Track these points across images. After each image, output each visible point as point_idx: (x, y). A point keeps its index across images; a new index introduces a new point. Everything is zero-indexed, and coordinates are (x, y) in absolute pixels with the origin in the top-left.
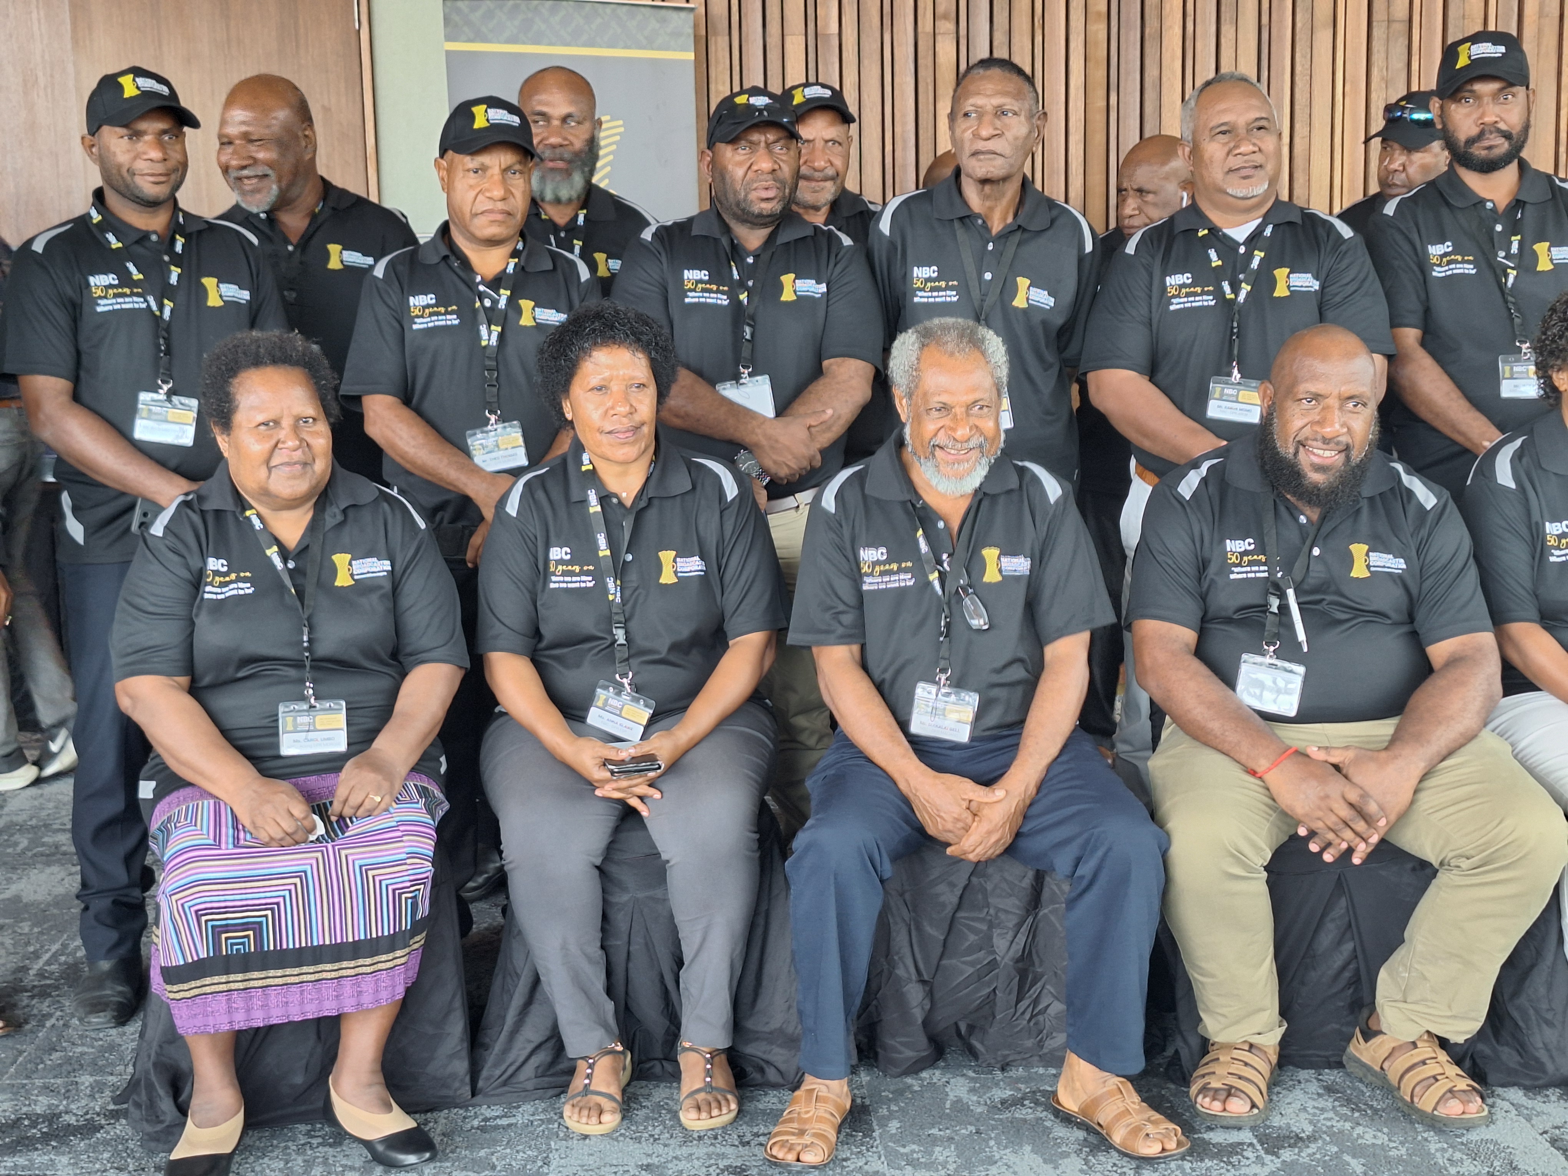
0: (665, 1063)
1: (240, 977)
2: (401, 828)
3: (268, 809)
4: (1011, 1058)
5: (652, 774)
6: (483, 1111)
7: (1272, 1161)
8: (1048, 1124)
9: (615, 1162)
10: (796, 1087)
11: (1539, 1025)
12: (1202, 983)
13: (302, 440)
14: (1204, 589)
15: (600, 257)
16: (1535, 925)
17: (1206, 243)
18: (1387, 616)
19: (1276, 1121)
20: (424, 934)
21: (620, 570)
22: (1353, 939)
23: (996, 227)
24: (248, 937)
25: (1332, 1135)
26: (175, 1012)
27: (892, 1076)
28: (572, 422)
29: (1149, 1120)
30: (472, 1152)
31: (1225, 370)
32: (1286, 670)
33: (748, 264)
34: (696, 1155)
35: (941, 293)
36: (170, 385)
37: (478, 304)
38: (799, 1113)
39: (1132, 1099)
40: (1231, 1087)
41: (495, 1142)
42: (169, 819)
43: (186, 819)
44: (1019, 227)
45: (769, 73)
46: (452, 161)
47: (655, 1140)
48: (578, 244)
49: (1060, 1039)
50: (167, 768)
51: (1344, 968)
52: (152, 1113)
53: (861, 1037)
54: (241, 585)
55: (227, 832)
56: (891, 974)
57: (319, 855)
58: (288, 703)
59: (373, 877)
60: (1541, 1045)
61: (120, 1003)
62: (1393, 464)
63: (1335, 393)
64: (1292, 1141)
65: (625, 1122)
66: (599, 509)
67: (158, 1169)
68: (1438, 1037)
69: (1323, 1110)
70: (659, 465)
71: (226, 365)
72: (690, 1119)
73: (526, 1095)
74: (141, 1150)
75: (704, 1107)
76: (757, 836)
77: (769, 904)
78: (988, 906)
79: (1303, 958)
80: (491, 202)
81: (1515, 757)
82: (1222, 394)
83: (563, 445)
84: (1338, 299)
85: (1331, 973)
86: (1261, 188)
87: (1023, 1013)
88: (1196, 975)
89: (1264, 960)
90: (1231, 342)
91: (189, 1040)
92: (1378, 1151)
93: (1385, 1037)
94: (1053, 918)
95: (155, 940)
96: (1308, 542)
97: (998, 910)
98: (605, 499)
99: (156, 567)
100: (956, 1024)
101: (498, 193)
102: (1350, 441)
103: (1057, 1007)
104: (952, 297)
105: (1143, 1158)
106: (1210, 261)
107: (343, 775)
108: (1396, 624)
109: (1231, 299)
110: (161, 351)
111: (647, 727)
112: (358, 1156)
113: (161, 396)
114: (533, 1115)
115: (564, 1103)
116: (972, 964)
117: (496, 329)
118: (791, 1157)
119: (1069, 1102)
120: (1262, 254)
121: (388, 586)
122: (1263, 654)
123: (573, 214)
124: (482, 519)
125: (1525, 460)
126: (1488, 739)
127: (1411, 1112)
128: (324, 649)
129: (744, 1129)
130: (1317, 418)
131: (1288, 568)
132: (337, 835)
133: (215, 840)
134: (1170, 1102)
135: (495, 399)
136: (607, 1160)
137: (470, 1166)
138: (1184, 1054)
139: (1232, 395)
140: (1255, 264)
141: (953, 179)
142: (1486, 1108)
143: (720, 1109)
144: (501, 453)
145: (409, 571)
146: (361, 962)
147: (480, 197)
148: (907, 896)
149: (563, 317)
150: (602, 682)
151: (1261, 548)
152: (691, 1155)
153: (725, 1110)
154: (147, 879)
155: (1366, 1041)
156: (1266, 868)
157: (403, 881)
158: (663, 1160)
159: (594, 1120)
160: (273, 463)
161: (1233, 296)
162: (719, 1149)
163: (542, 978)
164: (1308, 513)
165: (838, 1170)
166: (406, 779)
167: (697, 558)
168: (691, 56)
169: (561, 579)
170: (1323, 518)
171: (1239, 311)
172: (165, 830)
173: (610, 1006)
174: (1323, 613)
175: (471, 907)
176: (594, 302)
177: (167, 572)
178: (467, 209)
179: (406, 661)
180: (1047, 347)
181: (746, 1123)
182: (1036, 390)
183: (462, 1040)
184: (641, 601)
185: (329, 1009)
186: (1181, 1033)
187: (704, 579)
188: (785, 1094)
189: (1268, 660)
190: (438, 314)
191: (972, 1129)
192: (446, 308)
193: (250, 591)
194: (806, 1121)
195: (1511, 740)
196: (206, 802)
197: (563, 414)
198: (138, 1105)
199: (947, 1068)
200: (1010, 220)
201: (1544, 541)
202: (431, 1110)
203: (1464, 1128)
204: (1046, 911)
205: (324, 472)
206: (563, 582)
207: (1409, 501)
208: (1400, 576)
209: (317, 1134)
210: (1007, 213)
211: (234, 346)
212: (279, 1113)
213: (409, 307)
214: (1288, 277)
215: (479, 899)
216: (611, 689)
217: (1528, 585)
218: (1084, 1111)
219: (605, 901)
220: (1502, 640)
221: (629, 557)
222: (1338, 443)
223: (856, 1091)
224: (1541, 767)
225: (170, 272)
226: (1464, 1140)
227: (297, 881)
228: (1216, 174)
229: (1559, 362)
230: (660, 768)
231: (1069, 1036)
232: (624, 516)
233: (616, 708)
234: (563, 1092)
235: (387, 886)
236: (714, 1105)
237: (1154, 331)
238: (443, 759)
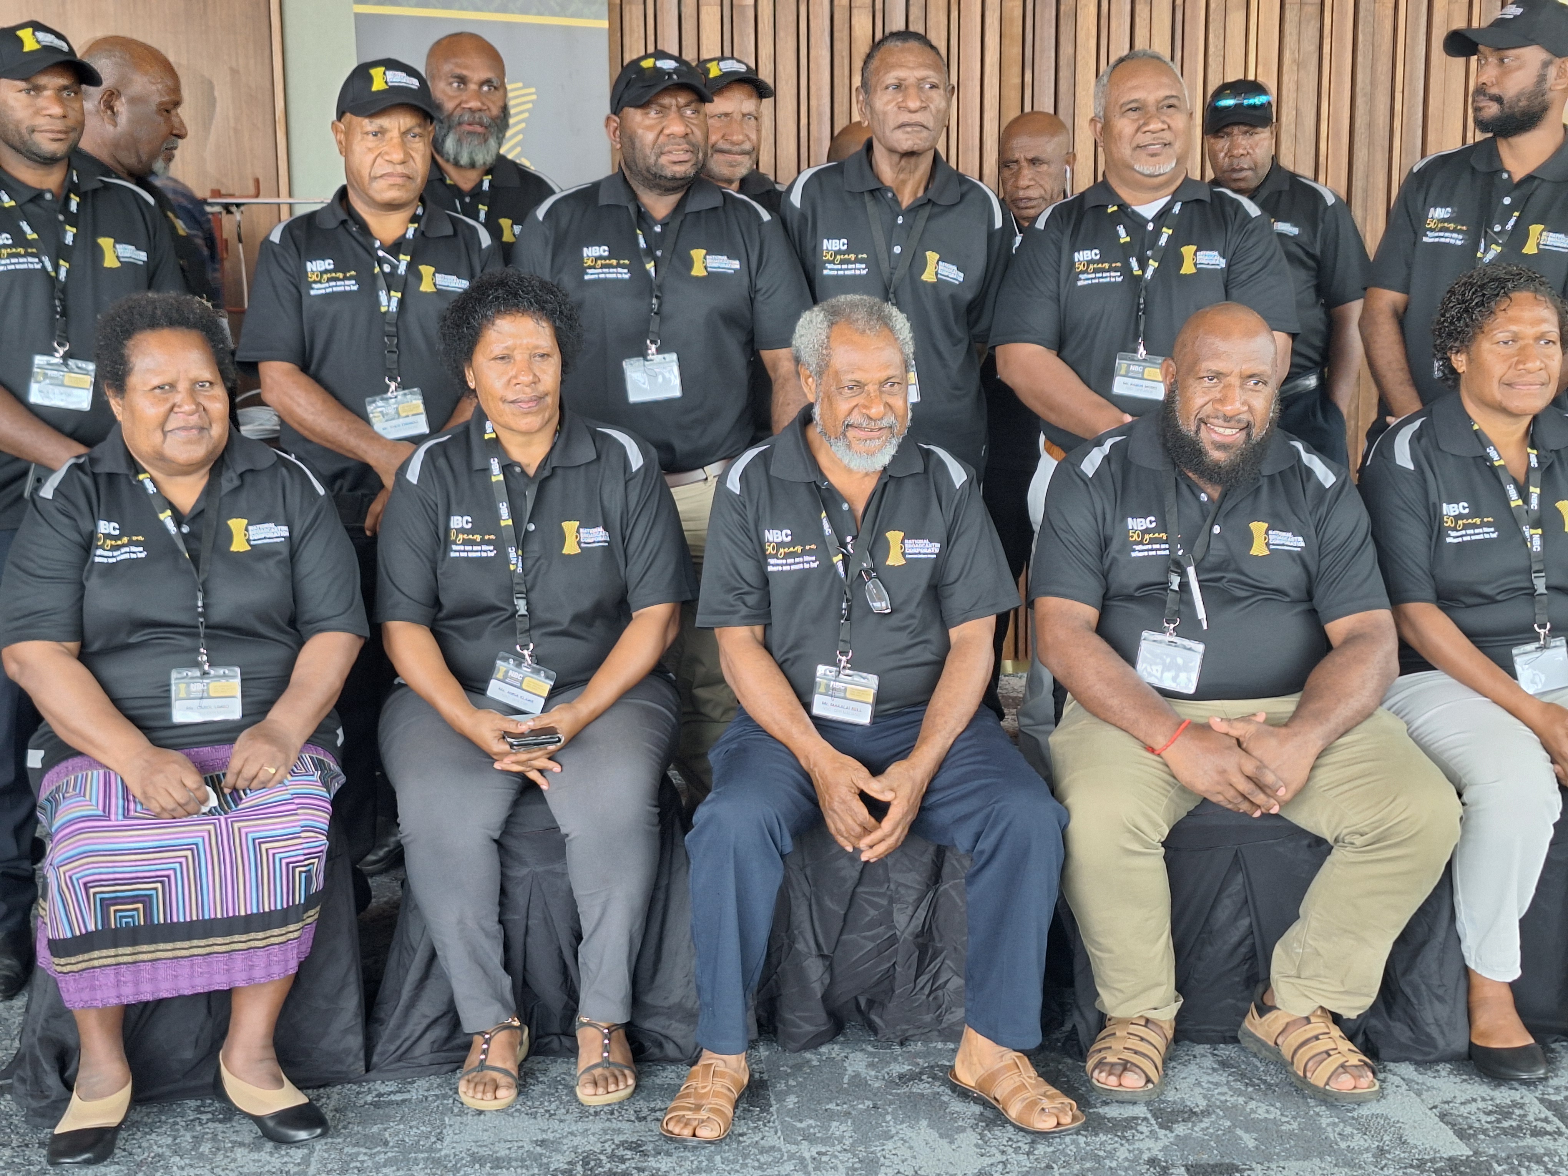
0: (563, 1038)
1: (128, 950)
2: (296, 801)
3: (159, 779)
4: (910, 1033)
5: (552, 747)
6: (377, 1086)
7: (1166, 1135)
8: (945, 1098)
9: (509, 1138)
10: (694, 1062)
11: (1431, 1002)
12: (1099, 958)
13: (198, 404)
14: (1106, 567)
15: (505, 223)
16: (1427, 901)
17: (1115, 219)
18: (1286, 594)
19: (1171, 1096)
20: (318, 908)
21: (522, 540)
22: (1249, 915)
23: (906, 200)
24: (136, 909)
25: (1225, 1109)
26: (62, 985)
27: (791, 1051)
28: (474, 391)
29: (1044, 1095)
30: (364, 1129)
31: (1131, 346)
32: (1185, 648)
33: (656, 233)
34: (592, 1131)
35: (850, 266)
36: (67, 348)
37: (377, 270)
38: (696, 1089)
39: (1029, 1074)
40: (1127, 1062)
41: (388, 1118)
42: (58, 789)
43: (74, 789)
44: (929, 200)
45: (684, 43)
46: (350, 123)
47: (551, 1115)
48: (483, 209)
49: (959, 1013)
50: (55, 736)
51: (1240, 943)
52: (38, 1089)
53: (760, 1012)
54: (133, 549)
55: (117, 802)
56: (790, 947)
57: (211, 827)
58: (180, 670)
59: (267, 850)
60: (1431, 1021)
61: (7, 977)
62: (1293, 443)
63: (1237, 371)
64: (1186, 1116)
65: (521, 1098)
66: (501, 477)
67: (42, 1144)
68: (1331, 1012)
69: (1217, 1084)
70: (564, 435)
71: (121, 326)
72: (586, 1094)
73: (422, 1071)
74: (25, 1126)
75: (601, 1082)
76: (657, 810)
77: (669, 878)
78: (888, 880)
79: (1200, 933)
80: (390, 165)
81: (1410, 735)
82: (1128, 371)
83: (466, 413)
84: (1243, 277)
85: (1227, 948)
86: (1168, 166)
87: (922, 988)
88: (1093, 950)
89: (1161, 935)
90: (1138, 318)
91: (79, 1015)
92: (1270, 1126)
93: (1279, 1012)
94: (953, 893)
95: (42, 912)
96: (1209, 521)
97: (899, 885)
98: (507, 468)
99: (45, 530)
100: (856, 998)
101: (398, 156)
102: (1251, 419)
103: (957, 982)
104: (861, 270)
105: (1038, 1132)
106: (1119, 237)
107: (237, 746)
108: (1294, 602)
109: (1138, 276)
110: (57, 313)
111: (548, 699)
112: (248, 1132)
113: (57, 360)
114: (427, 1091)
115: (459, 1079)
116: (872, 939)
117: (396, 295)
118: (687, 1132)
119: (967, 1077)
120: (1170, 232)
121: (285, 552)
122: (1162, 631)
123: (478, 180)
124: (382, 486)
125: (1424, 441)
126: (1384, 717)
127: (1304, 1086)
128: (219, 615)
129: (641, 1104)
130: (1219, 396)
131: (1189, 545)
132: (230, 807)
133: (104, 811)
134: (1067, 1076)
135: (395, 366)
136: (502, 1135)
137: (362, 1142)
138: (1082, 1029)
139: (1138, 372)
140: (1163, 241)
141: (864, 152)
142: (1377, 1084)
143: (617, 1084)
144: (401, 421)
145: (307, 538)
146: (253, 935)
147: (379, 160)
148: (808, 871)
149: (464, 284)
150: (502, 654)
151: (1162, 526)
152: (587, 1130)
153: (621, 1086)
154: (37, 850)
155: (1261, 1016)
156: (1164, 844)
157: (298, 854)
158: (558, 1136)
159: (489, 1095)
160: (168, 427)
161: (1140, 272)
162: (615, 1125)
163: (438, 953)
164: (1209, 491)
165: (734, 1145)
166: (301, 751)
167: (601, 529)
168: (605, 24)
169: (462, 548)
170: (1224, 496)
171: (1146, 288)
172: (53, 801)
173: (507, 981)
174: (1224, 591)
175: (370, 881)
176: (496, 269)
177: (56, 534)
178: (365, 173)
179: (303, 629)
180: (956, 323)
181: (643, 1099)
182: (945, 366)
183: (356, 1015)
184: (542, 572)
185: (220, 984)
186: (1078, 1007)
187: (608, 550)
188: (683, 1069)
189: (1167, 638)
190: (336, 279)
191: (869, 1103)
192: (345, 273)
193: (143, 555)
194: (703, 1096)
195: (1406, 718)
196: (95, 772)
197: (466, 383)
198: (23, 1080)
199: (846, 1042)
200: (920, 193)
201: (1441, 522)
202: (324, 1086)
203: (1355, 1103)
204: (947, 886)
205: (221, 436)
206: (464, 551)
207: (1309, 479)
208: (1299, 554)
209: (207, 1109)
210: (918, 187)
211: (130, 308)
212: (170, 1087)
213: (306, 272)
214: (1195, 254)
215: (380, 873)
216: (511, 661)
217: (1425, 565)
218: (980, 1085)
219: (503, 875)
220: (1399, 618)
221: (532, 527)
222: (1239, 421)
223: (754, 1066)
224: (1436, 745)
225: (65, 231)
226: (1355, 1114)
227: (189, 853)
228: (1125, 151)
229: (1457, 344)
230: (560, 741)
231: (967, 1011)
232: (527, 485)
233: (517, 680)
234: (458, 1068)
235: (281, 859)
236: (611, 1080)
237: (1062, 306)
238: (340, 732)
